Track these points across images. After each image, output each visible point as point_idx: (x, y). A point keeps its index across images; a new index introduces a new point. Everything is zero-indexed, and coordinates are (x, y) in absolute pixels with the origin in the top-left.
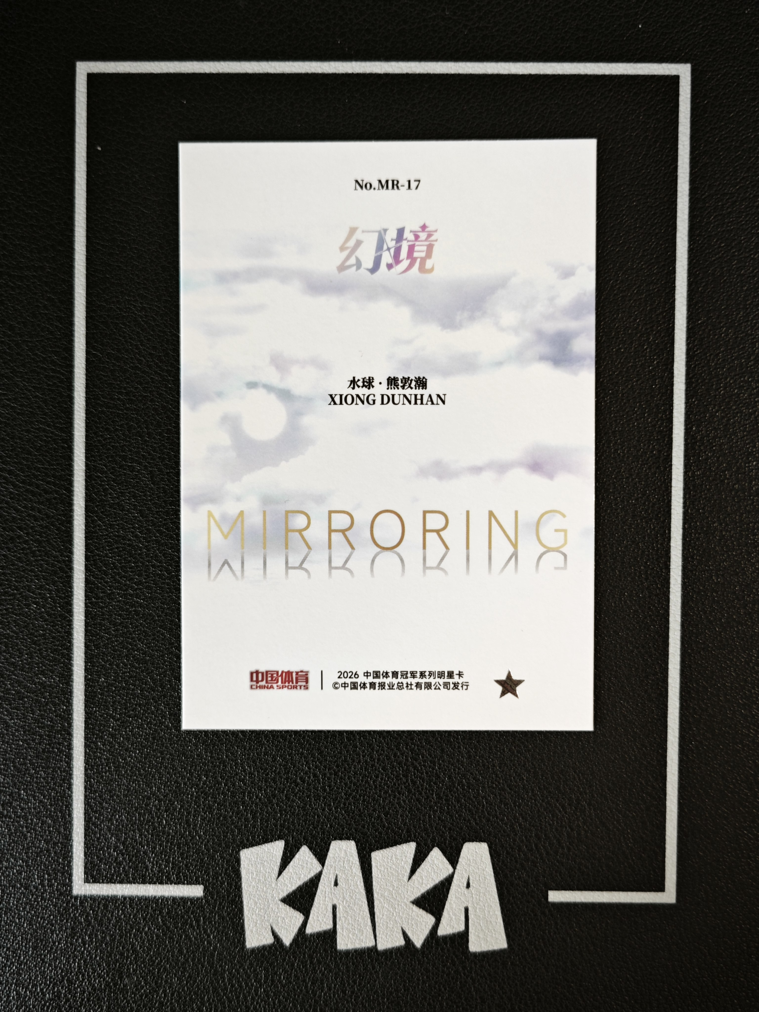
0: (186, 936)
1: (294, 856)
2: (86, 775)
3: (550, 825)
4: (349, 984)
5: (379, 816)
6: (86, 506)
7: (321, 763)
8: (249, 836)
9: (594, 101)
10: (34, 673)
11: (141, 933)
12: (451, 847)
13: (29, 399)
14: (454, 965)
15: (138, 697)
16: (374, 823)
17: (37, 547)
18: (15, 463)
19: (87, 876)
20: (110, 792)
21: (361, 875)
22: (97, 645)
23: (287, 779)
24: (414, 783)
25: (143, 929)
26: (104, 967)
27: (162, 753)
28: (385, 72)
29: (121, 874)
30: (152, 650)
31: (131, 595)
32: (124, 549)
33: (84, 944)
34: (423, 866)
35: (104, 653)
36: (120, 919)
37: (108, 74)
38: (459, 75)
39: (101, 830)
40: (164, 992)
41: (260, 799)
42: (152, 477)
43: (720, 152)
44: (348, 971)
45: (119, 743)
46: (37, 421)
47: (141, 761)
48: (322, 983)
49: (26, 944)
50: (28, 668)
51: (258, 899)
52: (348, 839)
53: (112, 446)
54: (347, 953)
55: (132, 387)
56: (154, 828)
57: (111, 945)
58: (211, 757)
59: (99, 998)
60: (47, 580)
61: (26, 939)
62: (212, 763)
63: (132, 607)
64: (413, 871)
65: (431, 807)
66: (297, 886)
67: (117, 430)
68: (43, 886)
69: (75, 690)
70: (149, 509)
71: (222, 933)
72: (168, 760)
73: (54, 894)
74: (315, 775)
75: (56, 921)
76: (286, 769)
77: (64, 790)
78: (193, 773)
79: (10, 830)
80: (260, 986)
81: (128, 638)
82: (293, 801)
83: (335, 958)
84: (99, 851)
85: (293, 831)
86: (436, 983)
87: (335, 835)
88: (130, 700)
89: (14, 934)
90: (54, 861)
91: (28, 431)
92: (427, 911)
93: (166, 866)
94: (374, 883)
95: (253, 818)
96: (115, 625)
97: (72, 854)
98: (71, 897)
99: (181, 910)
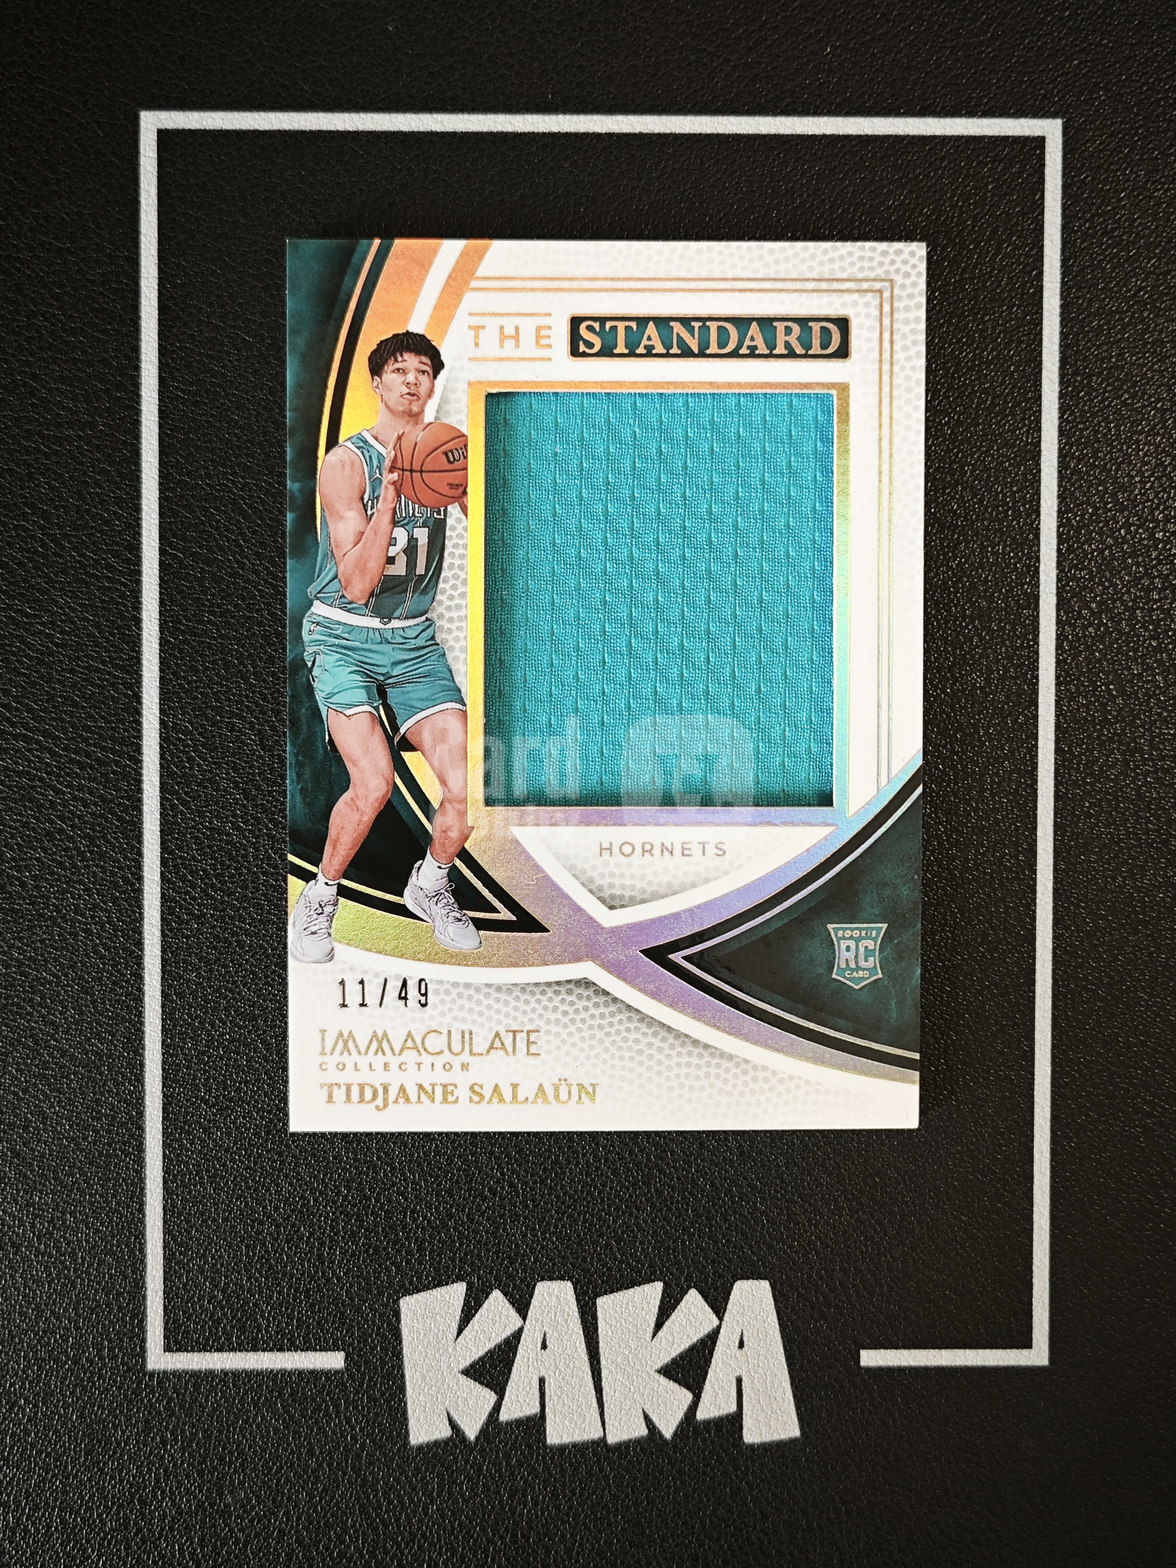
0: (319, 1429)
1: (480, 1306)
2: (166, 1188)
3: (862, 1252)
4: (564, 1497)
5: (607, 1244)
6: (161, 783)
7: (519, 1165)
8: (412, 1276)
9: (920, 174)
10: (85, 1036)
11: (251, 1426)
12: (716, 1289)
13: (72, 622)
14: (721, 1464)
15: (243, 1071)
16: (600, 1254)
17: (88, 846)
18: (53, 719)
19: (169, 1342)
20: (202, 1214)
21: (581, 1332)
22: (180, 993)
23: (469, 1190)
24: (659, 1193)
25: (254, 1420)
26: (194, 1479)
27: (280, 1154)
28: (608, 131)
29: (220, 1338)
30: (264, 1001)
31: (232, 918)
32: (221, 849)
33: (164, 1443)
34: (673, 1316)
35: (191, 1006)
36: (219, 1405)
37: (190, 130)
38: (718, 135)
39: (188, 1272)
40: (287, 1513)
41: (429, 1222)
42: (261, 740)
43: (1106, 249)
44: (563, 1476)
45: (214, 1141)
46: (85, 656)
47: (248, 1168)
48: (525, 1496)
49: (75, 1447)
50: (76, 1030)
51: (428, 1371)
52: (562, 1278)
53: (201, 693)
54: (562, 1449)
55: (230, 603)
56: (270, 1269)
57: (205, 1444)
58: (355, 1160)
59: (187, 1526)
60: (103, 896)
61: (76, 1439)
62: (356, 1168)
63: (233, 936)
64: (659, 1325)
65: (684, 1230)
66: (486, 1350)
67: (207, 668)
68: (101, 1358)
69: (147, 1062)
70: (258, 788)
71: (373, 1423)
72: (290, 1164)
73: (118, 1370)
74: (511, 1185)
75: (121, 1412)
76: (467, 1176)
77: (132, 1213)
78: (327, 1185)
79: (50, 1274)
80: (432, 1501)
81: (228, 982)
82: (480, 1224)
83: (544, 1458)
84: (187, 1303)
85: (479, 1268)
86: (694, 1491)
87: (542, 1274)
88: (231, 1075)
89: (56, 1431)
90: (118, 1320)
91: (72, 671)
92: (680, 1384)
93: (287, 1324)
94: (601, 1344)
95: (418, 1250)
96: (207, 964)
97: (145, 1309)
98: (144, 1375)
99: (311, 1390)
